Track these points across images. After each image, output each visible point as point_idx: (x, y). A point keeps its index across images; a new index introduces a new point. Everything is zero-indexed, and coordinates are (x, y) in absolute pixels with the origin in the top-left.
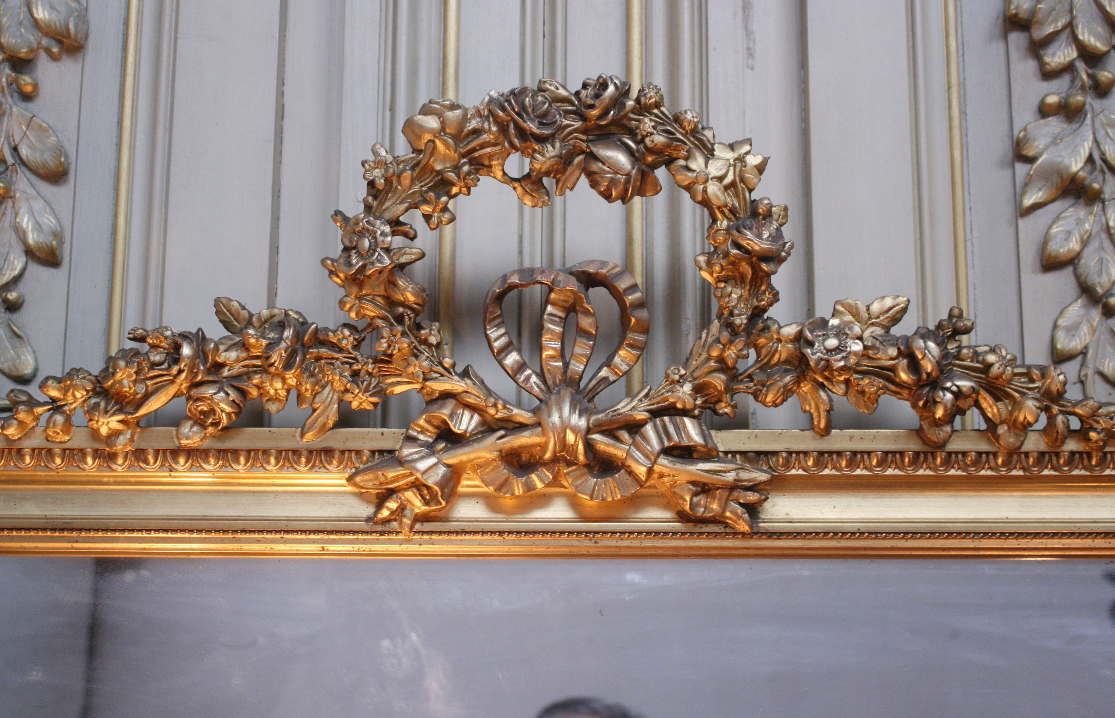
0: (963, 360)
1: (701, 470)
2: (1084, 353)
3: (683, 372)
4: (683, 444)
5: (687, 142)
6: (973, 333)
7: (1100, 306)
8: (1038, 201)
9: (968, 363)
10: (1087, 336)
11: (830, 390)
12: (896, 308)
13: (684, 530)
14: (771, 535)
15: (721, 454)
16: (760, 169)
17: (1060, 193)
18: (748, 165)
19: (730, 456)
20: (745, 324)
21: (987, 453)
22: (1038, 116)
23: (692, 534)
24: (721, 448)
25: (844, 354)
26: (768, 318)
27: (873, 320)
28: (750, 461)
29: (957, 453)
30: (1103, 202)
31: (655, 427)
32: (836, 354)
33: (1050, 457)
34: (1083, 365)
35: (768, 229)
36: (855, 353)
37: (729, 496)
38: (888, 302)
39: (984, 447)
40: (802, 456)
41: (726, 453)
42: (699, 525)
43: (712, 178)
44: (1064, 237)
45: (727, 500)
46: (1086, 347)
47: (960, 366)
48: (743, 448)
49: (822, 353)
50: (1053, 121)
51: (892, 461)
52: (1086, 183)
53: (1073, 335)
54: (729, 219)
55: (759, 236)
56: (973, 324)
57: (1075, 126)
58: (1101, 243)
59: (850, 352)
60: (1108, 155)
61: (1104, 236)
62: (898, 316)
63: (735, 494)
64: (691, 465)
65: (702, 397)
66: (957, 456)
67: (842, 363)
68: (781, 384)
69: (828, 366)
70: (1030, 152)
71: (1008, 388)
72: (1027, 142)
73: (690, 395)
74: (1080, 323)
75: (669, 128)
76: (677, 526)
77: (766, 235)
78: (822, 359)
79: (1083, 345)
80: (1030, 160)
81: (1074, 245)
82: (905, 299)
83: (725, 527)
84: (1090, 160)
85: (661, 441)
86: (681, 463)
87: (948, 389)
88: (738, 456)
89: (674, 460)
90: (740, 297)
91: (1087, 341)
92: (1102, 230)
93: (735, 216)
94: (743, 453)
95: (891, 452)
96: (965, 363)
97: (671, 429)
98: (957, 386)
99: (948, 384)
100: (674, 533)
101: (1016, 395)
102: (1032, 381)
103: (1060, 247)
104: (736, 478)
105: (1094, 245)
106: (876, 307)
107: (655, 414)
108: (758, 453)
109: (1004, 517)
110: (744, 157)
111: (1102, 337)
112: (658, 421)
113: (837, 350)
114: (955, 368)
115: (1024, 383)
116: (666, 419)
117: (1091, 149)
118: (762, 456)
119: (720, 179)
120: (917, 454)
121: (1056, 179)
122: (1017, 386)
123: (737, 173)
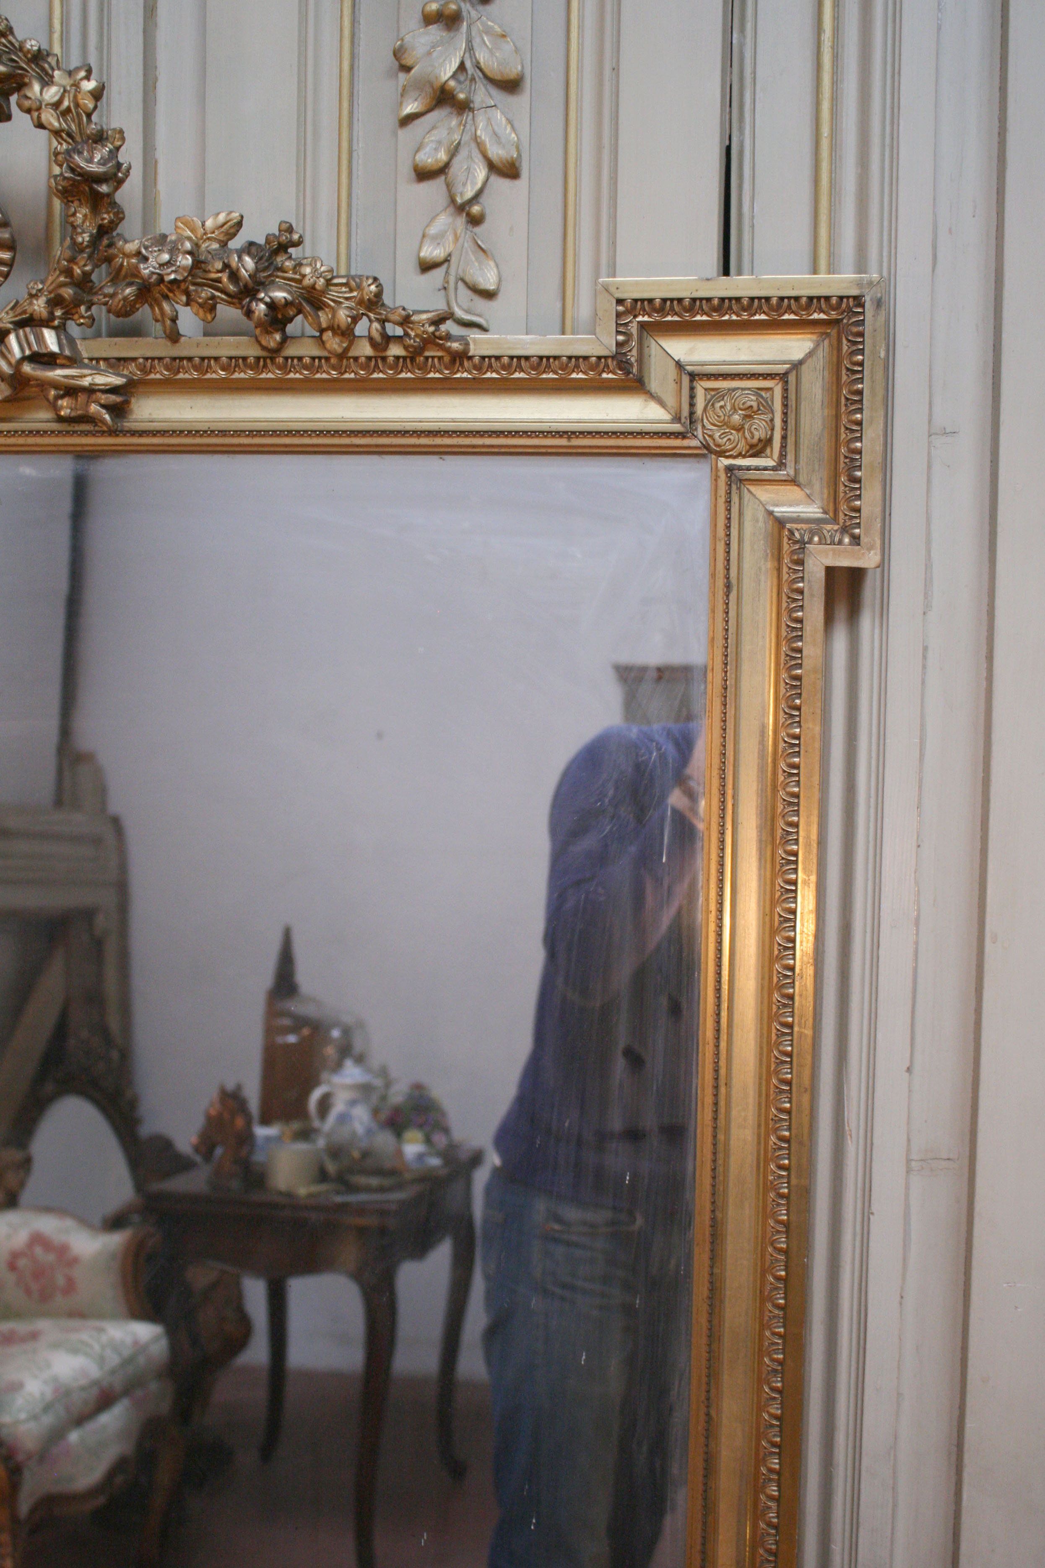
0: (286, 272)
1: (59, 376)
2: (447, 260)
3: (40, 286)
4: (40, 351)
5: (29, 69)
6: (300, 248)
7: (464, 215)
8: (413, 111)
9: (290, 275)
10: (451, 245)
11: (174, 301)
12: (229, 224)
13: (60, 429)
14: (134, 433)
15: (86, 361)
16: (97, 95)
17: (434, 103)
18: (82, 91)
19: (94, 362)
20: (88, 242)
21: (320, 358)
22: (423, 24)
23: (68, 432)
24: (85, 354)
25: (174, 268)
26: (118, 234)
27: (209, 235)
28: (111, 366)
29: (292, 358)
30: (472, 110)
31: (18, 338)
32: (168, 268)
33: (376, 361)
34: (447, 272)
35: (100, 151)
36: (184, 268)
37: (89, 398)
38: (222, 218)
39: (316, 352)
40: (156, 361)
41: (91, 359)
42: (73, 425)
43: (47, 105)
44: (434, 146)
45: (88, 402)
46: (450, 255)
47: (284, 278)
48: (104, 355)
49: (154, 268)
50: (433, 28)
51: (235, 366)
52: (455, 93)
53: (439, 244)
54: (68, 143)
55: (90, 161)
56: (301, 237)
57: (452, 34)
58: (470, 152)
59: (179, 267)
60: (482, 64)
61: (473, 145)
62: (232, 231)
63: (94, 397)
64: (50, 371)
65: (62, 308)
66: (292, 361)
67: (172, 277)
68: (120, 296)
69: (161, 279)
70: (408, 62)
71: (325, 297)
72: (405, 52)
73: (44, 307)
74: (446, 232)
75: (14, 57)
76: (55, 426)
77: (97, 157)
78: (153, 273)
79: (446, 254)
80: (407, 69)
81: (442, 156)
82: (237, 214)
83: (94, 426)
84: (462, 67)
85: (22, 350)
86: (42, 370)
87: (261, 300)
88: (101, 363)
89: (36, 366)
90: (85, 216)
91: (451, 249)
92: (472, 139)
93: (73, 141)
94: (105, 359)
95: (235, 358)
96: (286, 275)
97: (32, 338)
98: (270, 297)
99: (262, 295)
100: (53, 432)
101: (332, 304)
102: (351, 291)
103: (428, 158)
104: (92, 382)
105: (463, 153)
106: (209, 223)
107: (21, 324)
108: (119, 359)
109: (340, 417)
110: (79, 83)
111: (466, 245)
112: (21, 332)
113: (168, 263)
114: (277, 280)
115: (345, 292)
116: (28, 330)
117: (463, 57)
118: (122, 362)
119: (56, 105)
120: (258, 359)
121: (429, 90)
122: (333, 296)
123: (71, 99)
